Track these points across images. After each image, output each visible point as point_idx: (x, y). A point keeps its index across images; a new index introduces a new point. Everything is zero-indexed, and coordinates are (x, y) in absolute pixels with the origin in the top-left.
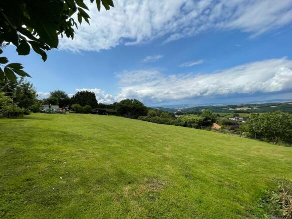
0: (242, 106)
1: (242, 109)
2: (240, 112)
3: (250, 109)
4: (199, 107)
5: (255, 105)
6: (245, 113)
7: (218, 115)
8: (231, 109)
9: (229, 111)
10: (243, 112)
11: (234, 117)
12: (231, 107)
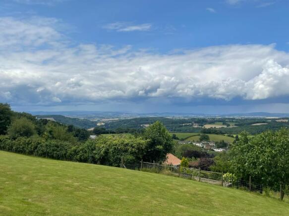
0: (213, 122)
1: (213, 126)
2: (210, 133)
3: (225, 127)
4: (141, 119)
5: (232, 120)
6: (217, 134)
7: (175, 137)
8: (196, 126)
9: (193, 131)
10: (215, 132)
11: (201, 140)
12: (195, 122)
